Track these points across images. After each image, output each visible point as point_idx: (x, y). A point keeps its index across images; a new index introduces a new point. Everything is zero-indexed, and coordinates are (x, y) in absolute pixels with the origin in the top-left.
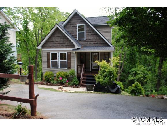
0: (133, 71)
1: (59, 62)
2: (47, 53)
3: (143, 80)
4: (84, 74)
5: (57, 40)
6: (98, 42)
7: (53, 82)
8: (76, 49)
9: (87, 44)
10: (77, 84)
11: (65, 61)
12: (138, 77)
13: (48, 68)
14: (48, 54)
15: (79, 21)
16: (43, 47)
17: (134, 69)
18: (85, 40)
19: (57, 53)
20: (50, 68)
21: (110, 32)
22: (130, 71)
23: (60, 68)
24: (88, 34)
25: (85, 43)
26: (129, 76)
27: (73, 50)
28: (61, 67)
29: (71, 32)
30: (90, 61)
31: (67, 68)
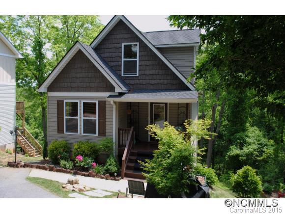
0: (238, 139)
1: (80, 120)
2: (58, 101)
3: (257, 156)
4: (133, 148)
5: (78, 75)
6: (165, 82)
7: (65, 165)
8: (118, 94)
9: (142, 85)
10: (114, 170)
11: (95, 119)
12: (248, 151)
13: (58, 132)
14: (60, 104)
15: (127, 36)
16: (51, 88)
17: (240, 134)
18: (138, 75)
19: (77, 103)
20: (63, 133)
21: (191, 60)
22: (232, 137)
23: (82, 134)
24: (143, 63)
25: (138, 82)
26: (231, 147)
27: (110, 96)
28: (84, 132)
29: (109, 59)
30: (149, 119)
31: (97, 135)
